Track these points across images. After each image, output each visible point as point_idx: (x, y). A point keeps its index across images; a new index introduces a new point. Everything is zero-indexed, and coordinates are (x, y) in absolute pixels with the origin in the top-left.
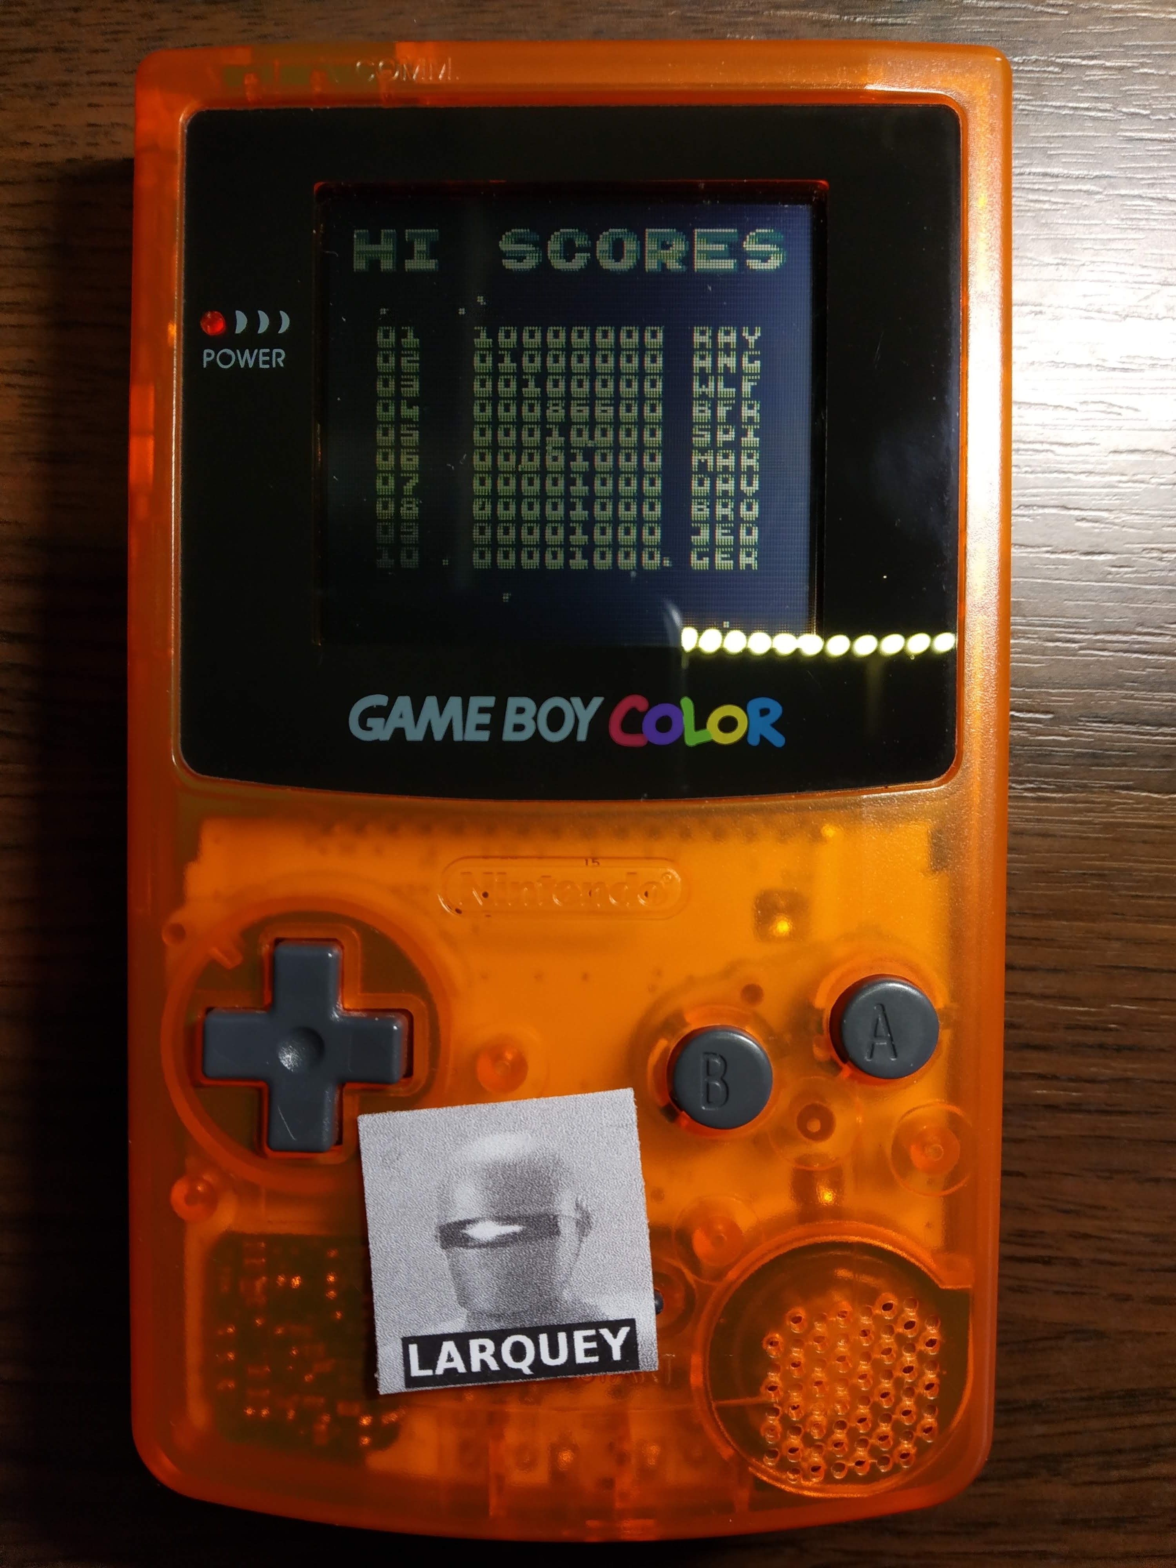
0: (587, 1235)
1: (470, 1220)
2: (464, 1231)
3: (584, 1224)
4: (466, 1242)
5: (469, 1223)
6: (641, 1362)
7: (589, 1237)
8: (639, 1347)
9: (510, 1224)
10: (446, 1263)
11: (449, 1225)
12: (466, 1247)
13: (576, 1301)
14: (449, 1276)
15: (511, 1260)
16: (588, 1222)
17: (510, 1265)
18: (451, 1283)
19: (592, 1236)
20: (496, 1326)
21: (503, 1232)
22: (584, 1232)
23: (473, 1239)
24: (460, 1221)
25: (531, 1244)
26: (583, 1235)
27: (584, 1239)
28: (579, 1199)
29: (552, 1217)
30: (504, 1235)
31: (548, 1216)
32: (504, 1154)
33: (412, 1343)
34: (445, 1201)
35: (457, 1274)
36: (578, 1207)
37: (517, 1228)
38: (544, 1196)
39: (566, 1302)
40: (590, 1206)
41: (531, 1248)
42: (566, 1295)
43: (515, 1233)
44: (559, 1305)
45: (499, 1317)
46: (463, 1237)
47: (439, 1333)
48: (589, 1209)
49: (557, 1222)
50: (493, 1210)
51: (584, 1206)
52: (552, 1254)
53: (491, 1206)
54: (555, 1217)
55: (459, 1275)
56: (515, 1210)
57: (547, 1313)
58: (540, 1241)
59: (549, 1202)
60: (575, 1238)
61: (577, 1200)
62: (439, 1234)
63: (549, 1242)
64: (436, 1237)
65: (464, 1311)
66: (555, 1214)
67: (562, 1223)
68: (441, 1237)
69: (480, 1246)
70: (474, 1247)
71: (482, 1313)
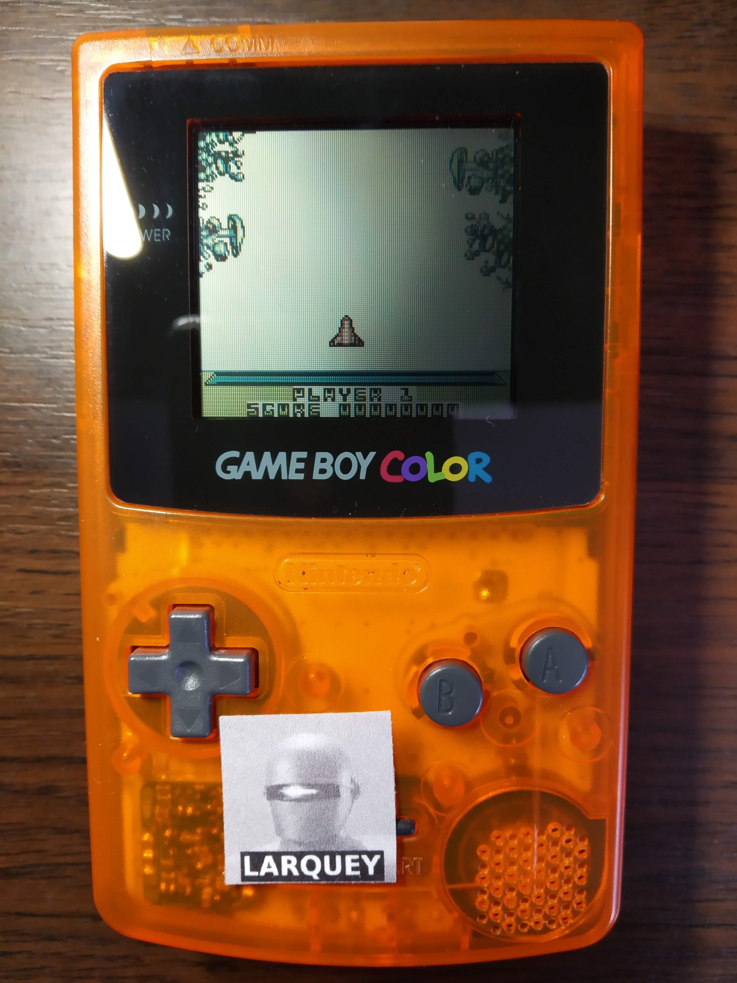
0: (357, 799)
1: (286, 785)
2: (281, 791)
3: (355, 792)
4: (282, 797)
5: (285, 786)
6: (386, 877)
7: (358, 799)
8: (385, 868)
9: (310, 788)
10: (270, 809)
11: (272, 787)
12: (282, 800)
13: (348, 837)
14: (271, 816)
15: (309, 810)
16: (358, 790)
17: (308, 813)
18: (272, 821)
19: (360, 800)
20: (298, 849)
21: (305, 793)
22: (355, 796)
23: (286, 796)
24: (279, 785)
25: (322, 801)
26: (354, 798)
27: (355, 801)
28: (353, 776)
29: (336, 786)
30: (306, 795)
31: (334, 785)
32: (308, 746)
33: (247, 855)
34: (271, 771)
35: (276, 817)
36: (352, 781)
37: (314, 791)
38: (332, 773)
39: (342, 837)
40: (360, 781)
41: (322, 804)
42: (342, 834)
43: (312, 795)
44: (337, 839)
45: (300, 844)
46: (281, 794)
47: (263, 851)
48: (359, 783)
49: (339, 789)
50: (300, 779)
51: (356, 780)
52: (334, 808)
53: (299, 777)
54: (338, 786)
55: (277, 817)
56: (313, 780)
57: (330, 843)
58: (328, 800)
59: (335, 777)
60: (349, 800)
61: (352, 776)
62: (266, 792)
63: (333, 801)
64: (264, 793)
65: (279, 839)
66: (338, 784)
67: (342, 790)
68: (267, 793)
69: (291, 800)
70: (287, 800)
71: (289, 841)
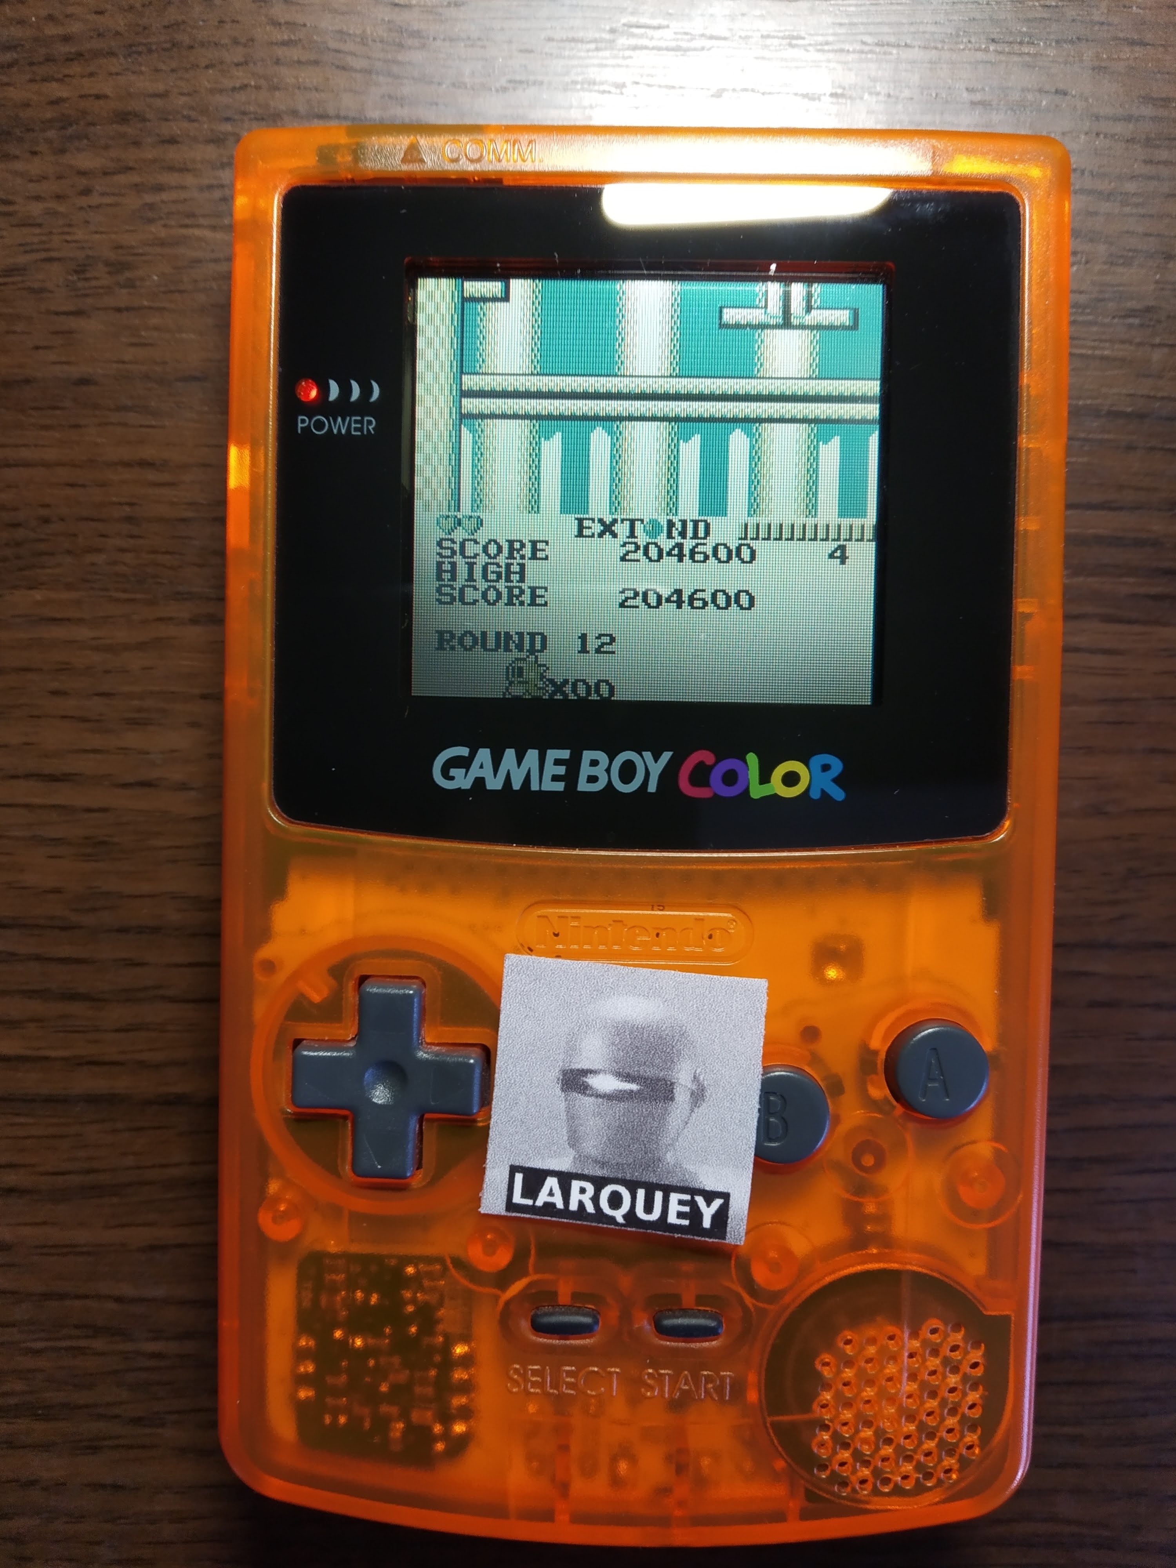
0: (699, 1107)
1: (592, 1071)
2: (585, 1079)
3: (698, 1096)
4: (584, 1089)
5: (591, 1073)
6: (728, 1235)
8: (729, 1220)
9: (629, 1082)
10: (563, 1105)
11: (572, 1071)
12: (584, 1094)
13: (677, 1165)
14: (564, 1116)
15: (624, 1115)
16: (703, 1096)
17: (622, 1118)
18: (564, 1124)
19: (703, 1109)
20: (599, 1172)
21: (620, 1088)
22: (697, 1103)
23: (591, 1088)
24: (583, 1070)
25: (645, 1103)
26: (695, 1106)
27: (696, 1110)
28: (697, 1072)
29: (669, 1083)
30: (621, 1091)
31: (666, 1081)
32: (635, 1016)
33: (519, 1172)
34: (572, 1049)
35: (571, 1117)
36: (695, 1078)
37: (634, 1087)
38: (665, 1062)
39: (668, 1163)
40: (707, 1080)
41: (645, 1108)
42: (670, 1157)
43: (632, 1091)
44: (661, 1165)
45: (603, 1165)
46: (583, 1084)
47: (545, 1168)
48: (706, 1082)
49: (673, 1088)
50: (615, 1065)
51: (701, 1078)
52: (663, 1117)
53: (614, 1061)
54: (672, 1084)
55: (573, 1118)
56: (636, 1070)
57: (648, 1170)
58: (654, 1103)
59: (669, 1069)
60: (687, 1107)
61: (695, 1072)
62: (561, 1077)
63: (662, 1106)
64: (558, 1080)
65: (572, 1153)
66: (673, 1081)
67: (677, 1091)
68: (562, 1080)
69: (598, 1096)
70: (592, 1095)
71: (588, 1157)
